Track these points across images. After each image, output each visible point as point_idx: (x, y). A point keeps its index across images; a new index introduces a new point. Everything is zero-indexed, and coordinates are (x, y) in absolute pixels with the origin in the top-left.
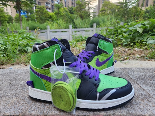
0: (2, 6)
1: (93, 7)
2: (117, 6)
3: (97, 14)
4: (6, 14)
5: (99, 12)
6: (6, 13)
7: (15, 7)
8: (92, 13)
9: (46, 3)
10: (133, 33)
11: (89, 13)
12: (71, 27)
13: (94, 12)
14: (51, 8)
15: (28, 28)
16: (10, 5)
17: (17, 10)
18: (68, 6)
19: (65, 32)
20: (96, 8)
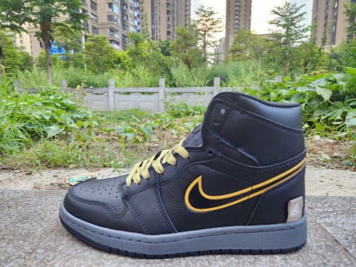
0: (9, 32)
1: (213, 43)
2: (267, 41)
3: (222, 57)
4: (19, 51)
5: (226, 54)
6: (18, 48)
7: (37, 34)
8: (212, 55)
9: (111, 30)
10: (306, 101)
11: (205, 55)
12: (164, 84)
13: (217, 54)
14: (121, 41)
15: (65, 83)
16: (27, 30)
18: (158, 38)
19: (149, 93)
20: (221, 43)
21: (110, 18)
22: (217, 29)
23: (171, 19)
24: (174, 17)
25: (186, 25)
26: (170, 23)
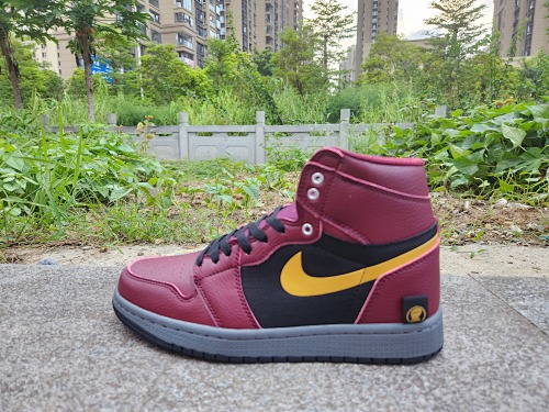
0: (28, 41)
1: (338, 54)
2: (423, 50)
3: (352, 77)
4: (41, 69)
5: (358, 71)
6: (39, 65)
7: (71, 45)
8: (336, 73)
9: (180, 36)
10: (486, 146)
11: (326, 74)
12: (264, 120)
13: (344, 72)
14: (195, 53)
15: (114, 118)
16: (57, 38)
17: (80, 56)
18: (252, 48)
19: (241, 134)
20: (349, 55)
21: (179, 17)
22: (343, 34)
23: (272, 17)
24: (276, 15)
25: (295, 27)
26: (272, 23)
